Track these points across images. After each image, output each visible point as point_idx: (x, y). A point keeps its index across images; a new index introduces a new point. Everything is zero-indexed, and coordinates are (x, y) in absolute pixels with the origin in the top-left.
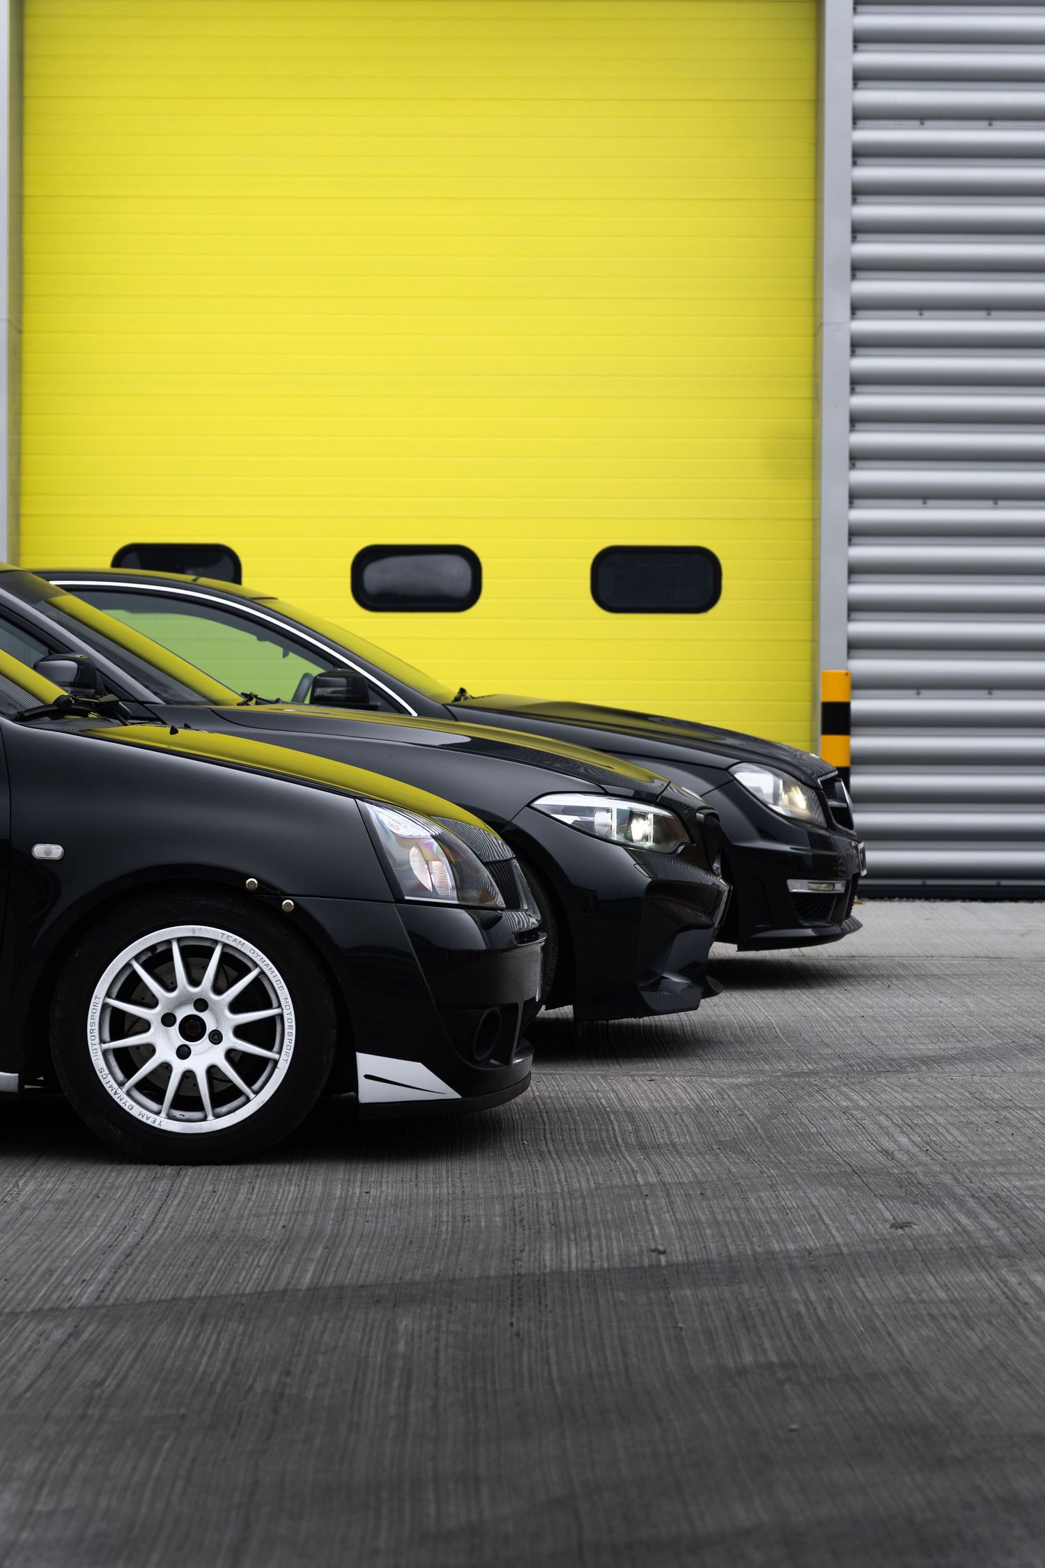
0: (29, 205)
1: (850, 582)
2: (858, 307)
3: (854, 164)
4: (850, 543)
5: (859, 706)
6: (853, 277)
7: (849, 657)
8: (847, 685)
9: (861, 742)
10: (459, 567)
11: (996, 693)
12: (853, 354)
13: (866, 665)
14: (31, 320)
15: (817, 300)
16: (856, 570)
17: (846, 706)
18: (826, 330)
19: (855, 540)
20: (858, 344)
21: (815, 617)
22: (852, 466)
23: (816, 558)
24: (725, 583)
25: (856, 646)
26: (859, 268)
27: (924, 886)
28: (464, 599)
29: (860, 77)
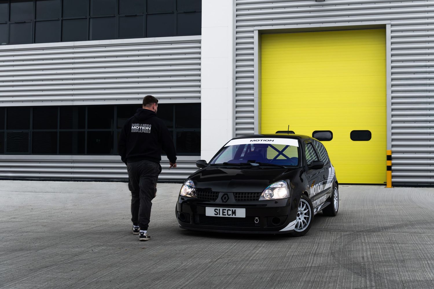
0: (263, 80)
1: (392, 136)
2: (393, 92)
3: (392, 69)
4: (392, 129)
5: (393, 156)
6: (392, 87)
7: (392, 148)
8: (391, 152)
9: (394, 161)
10: (329, 134)
11: (416, 153)
12: (392, 99)
13: (394, 149)
14: (263, 97)
15: (386, 91)
16: (393, 134)
17: (391, 156)
18: (387, 96)
19: (393, 129)
20: (393, 98)
21: (386, 141)
22: (392, 117)
23: (386, 132)
24: (372, 136)
25: (393, 146)
26: (393, 86)
27: (405, 184)
28: (330, 139)
29: (392, 55)
